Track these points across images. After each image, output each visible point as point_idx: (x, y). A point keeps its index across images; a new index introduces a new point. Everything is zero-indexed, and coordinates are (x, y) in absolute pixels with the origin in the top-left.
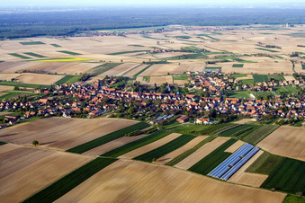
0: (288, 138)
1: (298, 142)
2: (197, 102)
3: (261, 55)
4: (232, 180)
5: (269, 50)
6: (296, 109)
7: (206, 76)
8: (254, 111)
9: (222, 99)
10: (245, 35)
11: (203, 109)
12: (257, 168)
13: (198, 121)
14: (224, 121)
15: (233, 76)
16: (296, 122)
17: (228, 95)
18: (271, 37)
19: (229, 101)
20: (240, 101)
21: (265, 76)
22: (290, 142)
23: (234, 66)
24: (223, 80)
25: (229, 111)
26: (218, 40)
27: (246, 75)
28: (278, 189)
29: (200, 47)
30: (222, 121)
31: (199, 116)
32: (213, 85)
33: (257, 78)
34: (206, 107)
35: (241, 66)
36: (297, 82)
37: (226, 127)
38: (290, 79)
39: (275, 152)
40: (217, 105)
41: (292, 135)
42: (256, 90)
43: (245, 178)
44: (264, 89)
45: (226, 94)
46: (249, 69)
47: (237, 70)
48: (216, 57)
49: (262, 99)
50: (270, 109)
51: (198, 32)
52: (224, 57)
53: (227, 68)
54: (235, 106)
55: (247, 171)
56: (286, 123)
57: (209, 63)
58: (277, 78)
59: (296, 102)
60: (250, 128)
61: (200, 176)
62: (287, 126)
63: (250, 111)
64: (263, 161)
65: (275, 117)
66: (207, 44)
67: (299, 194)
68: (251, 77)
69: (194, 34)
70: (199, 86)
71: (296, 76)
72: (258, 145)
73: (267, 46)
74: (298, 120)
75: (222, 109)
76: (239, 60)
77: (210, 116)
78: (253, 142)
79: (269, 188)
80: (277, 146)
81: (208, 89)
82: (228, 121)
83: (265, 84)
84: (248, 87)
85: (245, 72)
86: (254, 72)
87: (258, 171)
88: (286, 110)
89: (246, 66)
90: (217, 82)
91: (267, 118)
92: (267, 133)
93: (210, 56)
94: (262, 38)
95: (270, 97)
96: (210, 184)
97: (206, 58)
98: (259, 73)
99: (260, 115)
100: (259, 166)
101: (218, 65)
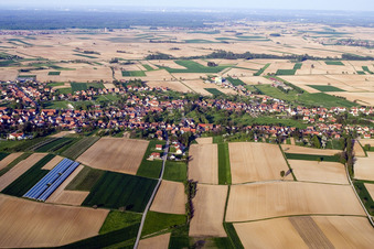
0: (110, 150)
1: (120, 154)
2: (9, 115)
3: (79, 61)
4: (51, 199)
5: (87, 56)
6: (117, 118)
7: (19, 85)
8: (72, 123)
9: (38, 111)
10: (61, 40)
11: (17, 123)
12: (77, 185)
13: (11, 137)
14: (41, 136)
15: (49, 85)
16: (117, 132)
17: (44, 106)
18: (89, 42)
19: (46, 113)
20: (57, 112)
21: (84, 84)
22: (111, 153)
23: (50, 74)
24: (39, 90)
25: (46, 124)
26: (32, 45)
27: (63, 84)
28: (100, 206)
29: (12, 53)
30: (38, 136)
31: (12, 130)
32: (27, 95)
33: (75, 86)
34: (20, 120)
35: (58, 74)
36: (117, 90)
37: (43, 142)
38: (109, 86)
39: (96, 166)
40: (32, 117)
41: (113, 147)
42: (75, 100)
43: (64, 197)
44: (83, 98)
45: (41, 105)
46: (66, 77)
47: (53, 78)
48: (30, 65)
49: (81, 109)
50: (90, 119)
51: (10, 37)
52: (39, 64)
53: (42, 76)
54: (52, 118)
55: (66, 189)
56: (107, 134)
57: (22, 71)
58: (97, 87)
59: (117, 111)
60: (68, 142)
61: (15, 198)
62: (108, 137)
63: (69, 122)
64: (83, 177)
65: (95, 128)
66: (20, 50)
67: (122, 210)
68: (69, 86)
69: (5, 39)
70: (11, 97)
71: (116, 83)
72: (78, 160)
73: (86, 52)
74: (120, 130)
75: (38, 122)
76: (55, 68)
77: (24, 130)
78: (72, 157)
79: (91, 206)
80: (98, 159)
81: (21, 100)
82: (45, 135)
83: (84, 93)
84: (66, 96)
85: (62, 80)
86: (72, 80)
87: (79, 188)
88: (106, 120)
89: (63, 73)
90: (31, 92)
91: (86, 129)
92: (86, 146)
93: (24, 63)
94: (80, 44)
95: (89, 107)
96: (26, 206)
97: (19, 65)
98: (78, 81)
99: (80, 127)
100: (79, 182)
101: (33, 73)
